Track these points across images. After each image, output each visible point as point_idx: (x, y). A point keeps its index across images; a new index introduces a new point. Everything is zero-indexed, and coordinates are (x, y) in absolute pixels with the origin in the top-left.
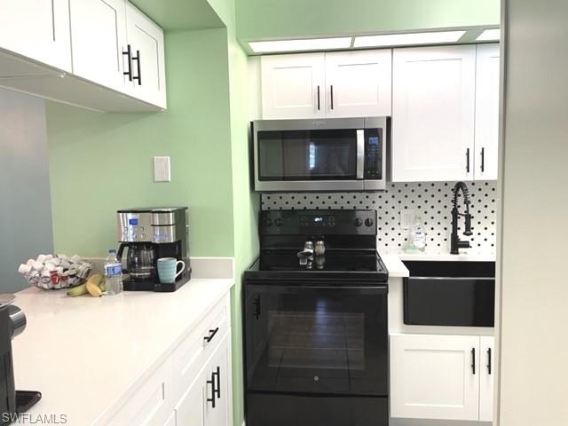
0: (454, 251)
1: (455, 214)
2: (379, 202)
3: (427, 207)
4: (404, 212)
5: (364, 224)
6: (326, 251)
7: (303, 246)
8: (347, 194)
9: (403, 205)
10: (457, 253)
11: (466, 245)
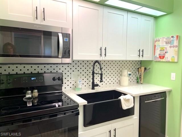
0: (93, 88)
1: (93, 73)
2: (62, 69)
3: (81, 71)
4: (72, 73)
5: (57, 79)
6: (39, 94)
7: (25, 93)
8: (47, 65)
9: (72, 70)
10: (94, 89)
11: (97, 85)
